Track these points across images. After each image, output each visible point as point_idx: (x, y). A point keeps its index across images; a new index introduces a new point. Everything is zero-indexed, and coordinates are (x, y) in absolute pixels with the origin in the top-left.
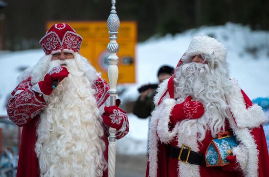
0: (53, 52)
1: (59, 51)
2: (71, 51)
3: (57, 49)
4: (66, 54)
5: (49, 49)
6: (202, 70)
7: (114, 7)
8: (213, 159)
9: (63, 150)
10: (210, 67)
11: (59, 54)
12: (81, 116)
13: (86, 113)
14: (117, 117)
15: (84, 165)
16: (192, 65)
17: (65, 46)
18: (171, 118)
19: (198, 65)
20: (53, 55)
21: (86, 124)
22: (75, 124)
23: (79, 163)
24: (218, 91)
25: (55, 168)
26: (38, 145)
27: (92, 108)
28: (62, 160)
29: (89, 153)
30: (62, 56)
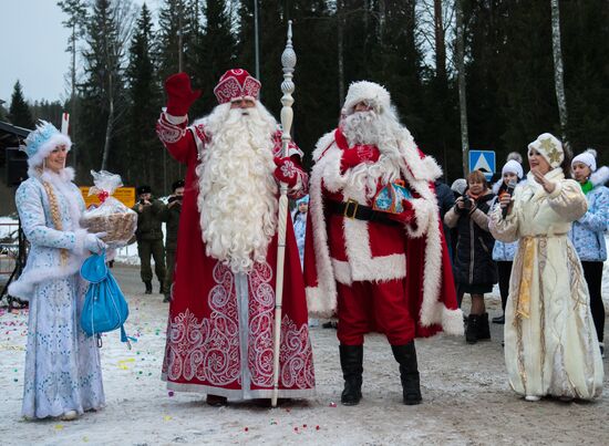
0: (233, 99)
1: (240, 98)
2: (252, 98)
3: (237, 96)
4: (247, 101)
5: (228, 96)
6: (368, 118)
7: (290, 41)
8: (384, 203)
9: (224, 203)
10: (376, 112)
11: (239, 102)
12: (250, 167)
13: (258, 164)
14: (290, 169)
15: (248, 222)
16: (356, 115)
17: (246, 93)
18: (342, 162)
19: (363, 114)
20: (233, 103)
21: (255, 176)
22: (241, 175)
23: (243, 218)
24: (389, 139)
25: (216, 224)
26: (200, 198)
27: (266, 160)
28: (224, 215)
29: (255, 209)
30: (244, 104)
